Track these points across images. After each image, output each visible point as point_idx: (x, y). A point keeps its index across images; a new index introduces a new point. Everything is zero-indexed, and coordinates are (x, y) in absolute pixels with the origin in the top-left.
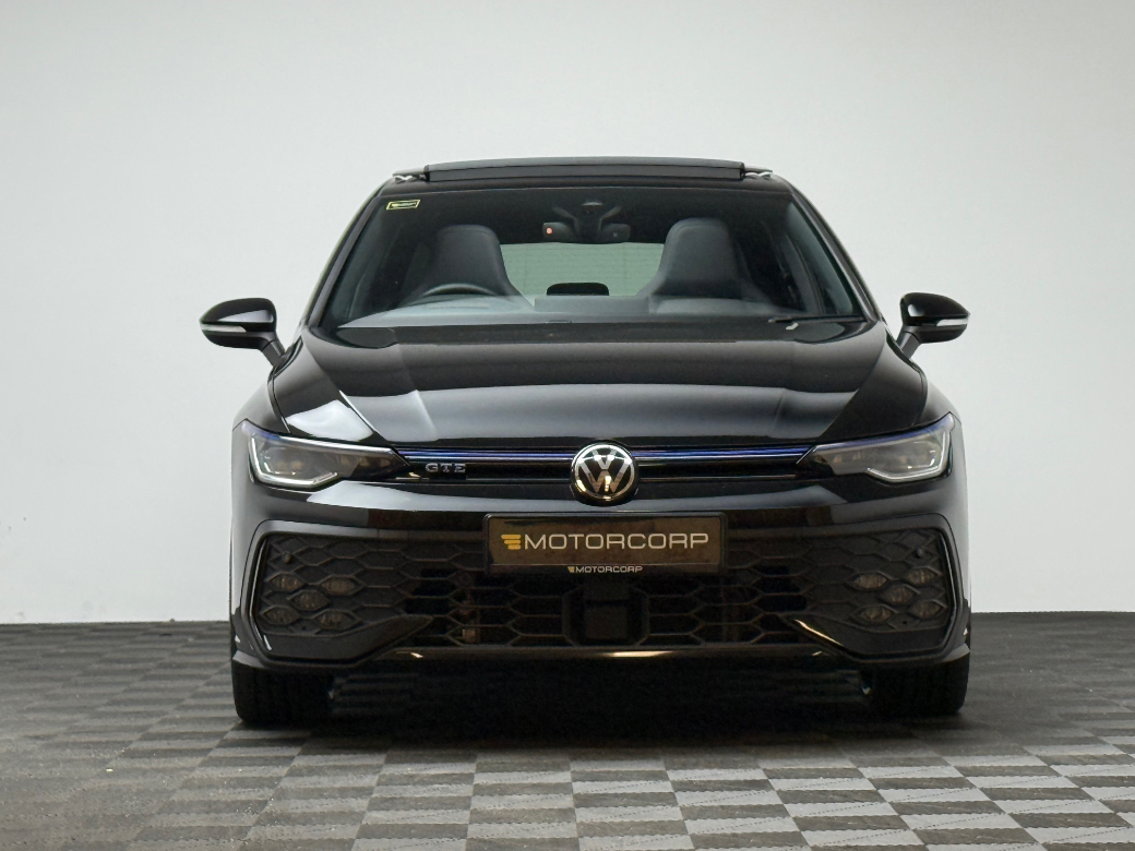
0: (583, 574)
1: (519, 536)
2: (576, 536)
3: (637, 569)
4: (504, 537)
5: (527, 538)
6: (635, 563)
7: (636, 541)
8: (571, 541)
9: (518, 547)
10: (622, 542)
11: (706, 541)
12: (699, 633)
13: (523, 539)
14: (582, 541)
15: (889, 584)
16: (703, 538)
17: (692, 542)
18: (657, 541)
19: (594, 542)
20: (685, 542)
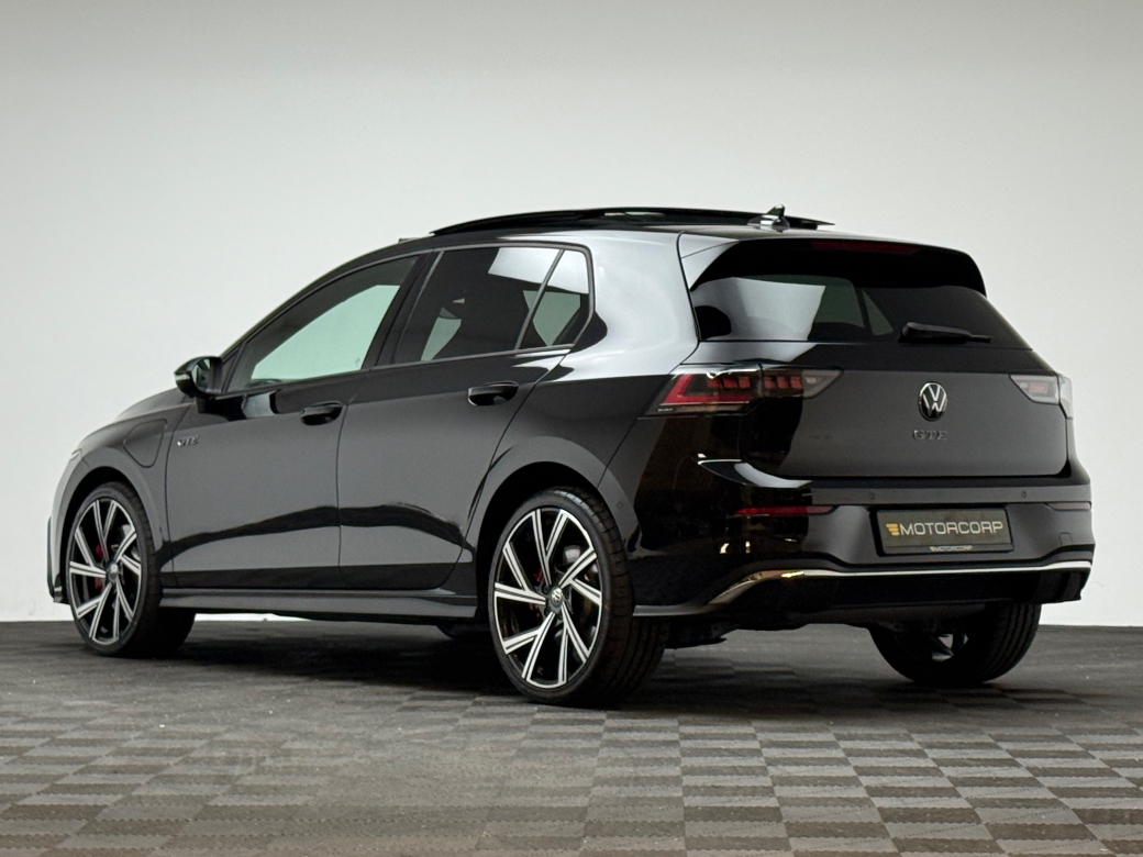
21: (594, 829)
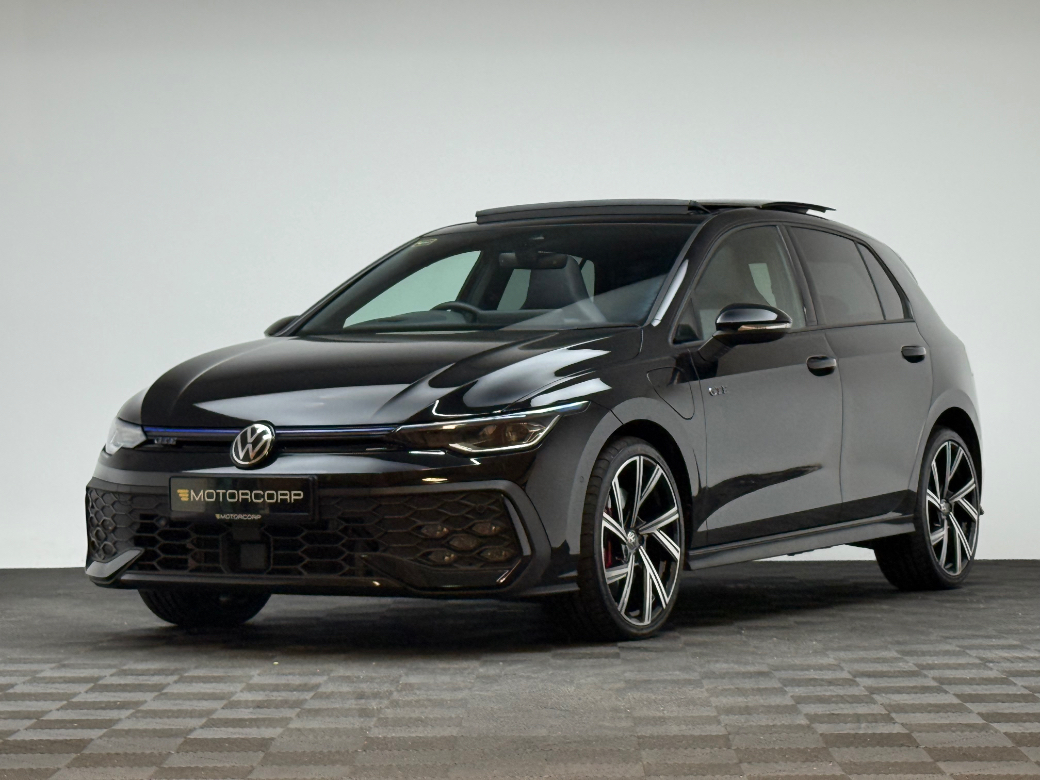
0: (225, 520)
1: (187, 491)
2: (221, 491)
3: (258, 517)
4: (179, 491)
5: (192, 493)
6: (256, 513)
7: (257, 496)
8: (218, 494)
9: (187, 499)
10: (249, 497)
11: (302, 497)
12: (305, 567)
13: (190, 494)
14: (224, 495)
15: (451, 533)
16: (299, 495)
17: (293, 497)
18: (270, 497)
19: (232, 496)
20: (288, 497)
21: (749, 756)
